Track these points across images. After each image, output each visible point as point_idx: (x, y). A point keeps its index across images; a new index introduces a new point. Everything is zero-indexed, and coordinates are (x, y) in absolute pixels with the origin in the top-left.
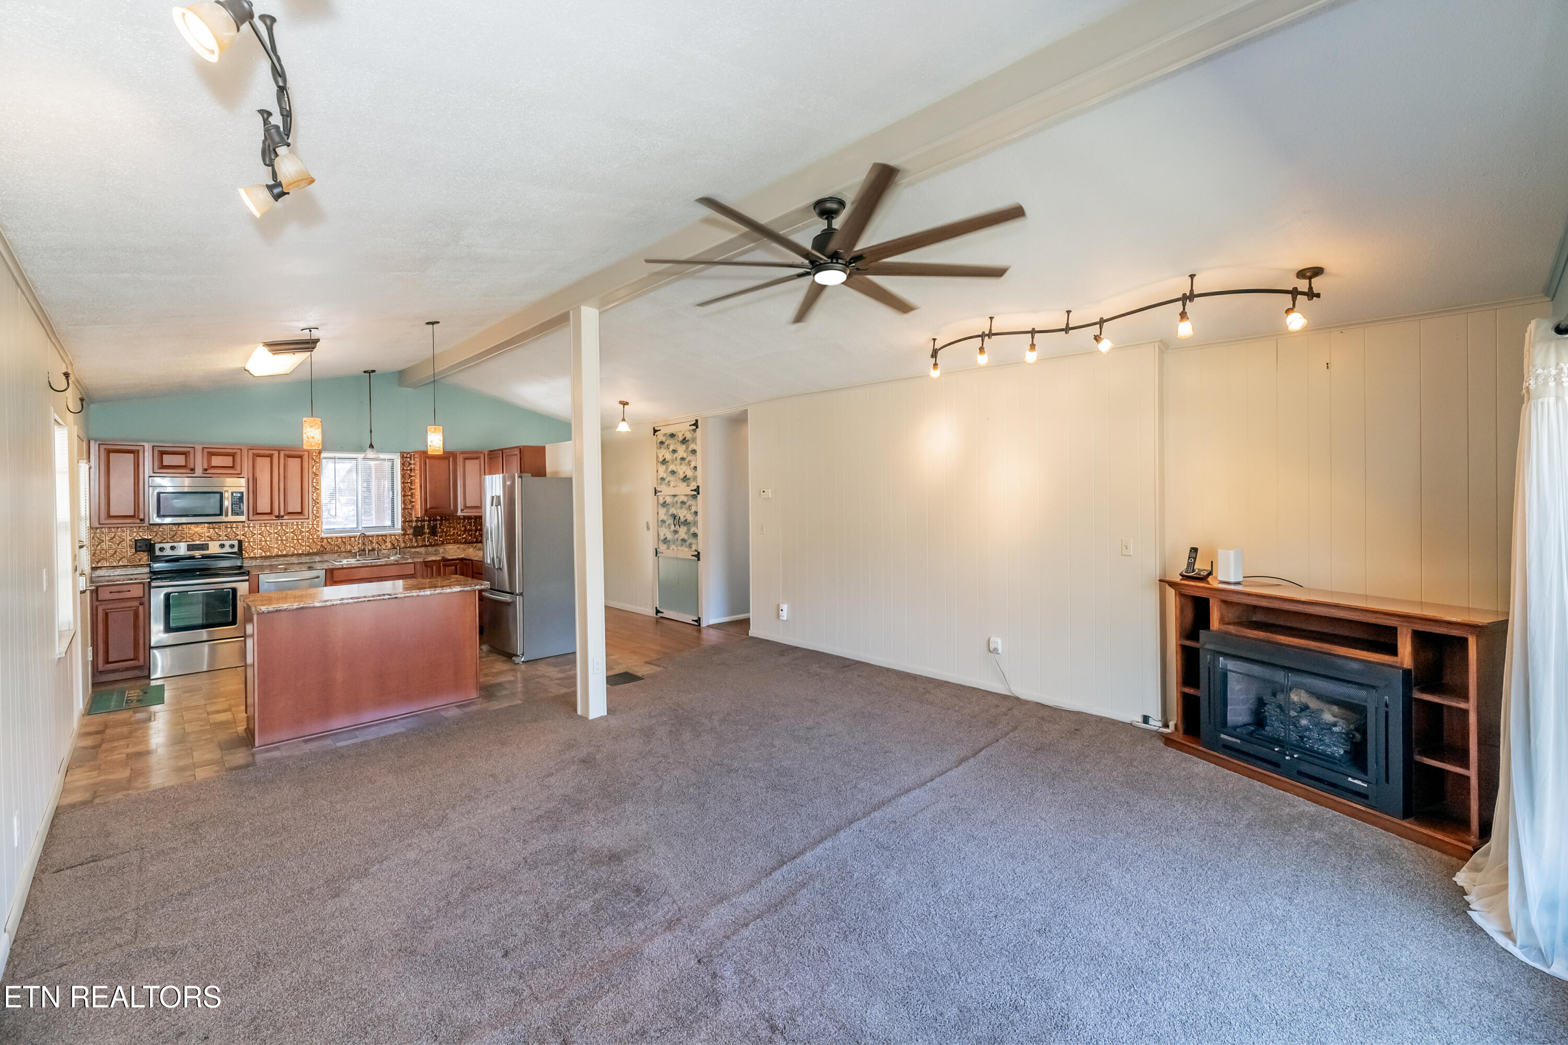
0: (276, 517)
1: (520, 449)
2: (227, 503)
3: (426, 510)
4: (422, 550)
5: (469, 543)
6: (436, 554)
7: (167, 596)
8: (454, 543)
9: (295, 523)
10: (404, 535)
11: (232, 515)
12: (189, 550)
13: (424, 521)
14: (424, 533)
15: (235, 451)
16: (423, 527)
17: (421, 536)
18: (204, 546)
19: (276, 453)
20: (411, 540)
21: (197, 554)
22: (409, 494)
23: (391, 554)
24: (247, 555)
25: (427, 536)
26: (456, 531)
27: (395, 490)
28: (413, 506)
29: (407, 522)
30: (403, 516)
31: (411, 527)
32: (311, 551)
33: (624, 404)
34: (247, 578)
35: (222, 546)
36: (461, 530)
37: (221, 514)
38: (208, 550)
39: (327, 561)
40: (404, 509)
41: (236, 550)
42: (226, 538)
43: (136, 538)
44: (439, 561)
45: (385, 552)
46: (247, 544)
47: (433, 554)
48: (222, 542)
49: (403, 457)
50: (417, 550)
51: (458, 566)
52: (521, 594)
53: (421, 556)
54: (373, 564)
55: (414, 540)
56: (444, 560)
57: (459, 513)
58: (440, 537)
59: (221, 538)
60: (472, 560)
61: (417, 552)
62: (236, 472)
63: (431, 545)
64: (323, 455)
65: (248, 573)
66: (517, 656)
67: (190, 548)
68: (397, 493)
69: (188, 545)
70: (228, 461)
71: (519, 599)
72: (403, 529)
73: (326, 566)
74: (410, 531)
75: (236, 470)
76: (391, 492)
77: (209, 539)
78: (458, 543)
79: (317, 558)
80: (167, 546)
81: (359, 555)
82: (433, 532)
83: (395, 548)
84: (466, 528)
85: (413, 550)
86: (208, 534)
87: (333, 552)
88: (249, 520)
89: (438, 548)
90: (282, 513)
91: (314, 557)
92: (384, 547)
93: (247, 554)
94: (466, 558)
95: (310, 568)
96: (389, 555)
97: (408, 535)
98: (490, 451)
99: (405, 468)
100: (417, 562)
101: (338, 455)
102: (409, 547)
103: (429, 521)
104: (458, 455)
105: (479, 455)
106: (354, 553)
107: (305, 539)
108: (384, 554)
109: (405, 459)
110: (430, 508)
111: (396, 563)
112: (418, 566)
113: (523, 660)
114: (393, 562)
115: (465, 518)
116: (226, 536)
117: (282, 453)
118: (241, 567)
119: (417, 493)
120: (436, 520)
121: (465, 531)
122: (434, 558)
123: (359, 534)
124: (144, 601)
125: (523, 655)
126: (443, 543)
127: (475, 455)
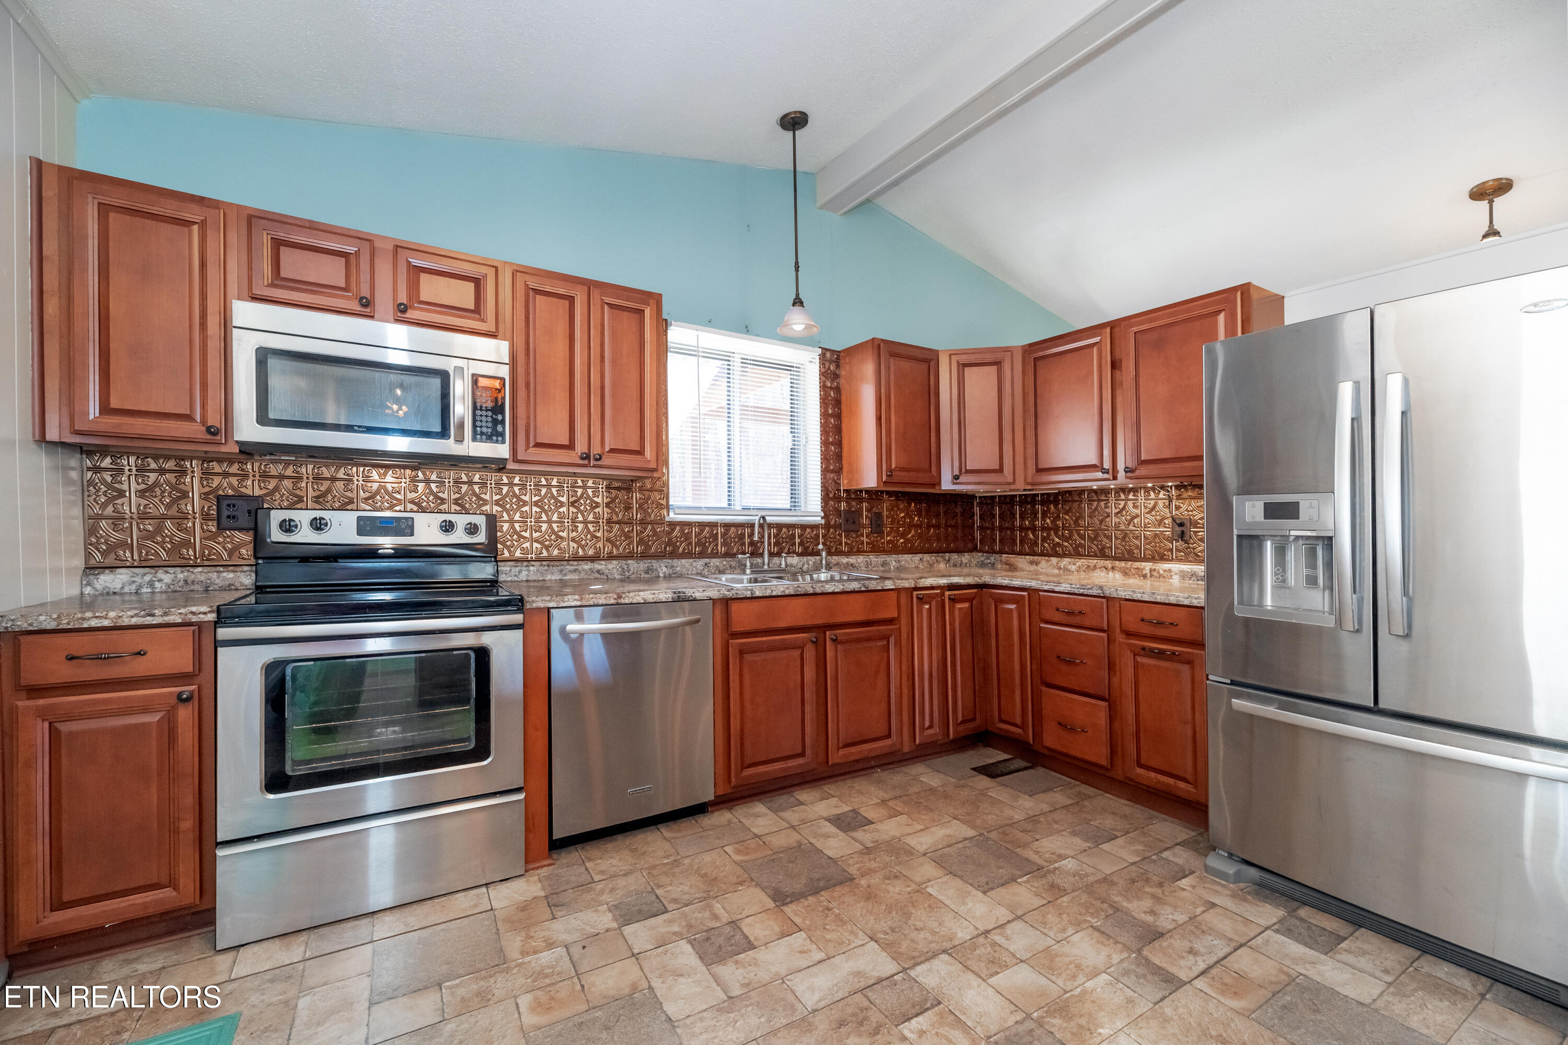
2: (461, 409)
11: (474, 439)
12: (360, 532)
15: (484, 270)
21: (386, 542)
24: (507, 554)
34: (518, 618)
35: (448, 527)
37: (444, 433)
38: (412, 534)
41: (481, 538)
42: (458, 508)
43: (221, 492)
46: (506, 526)
59: (444, 507)
65: (517, 603)
67: (365, 526)
69: (359, 518)
70: (463, 294)
75: (483, 321)
77: (415, 508)
80: (303, 517)
86: (413, 495)
93: (506, 551)
98: (1031, 345)
116: (456, 502)
118: (493, 583)
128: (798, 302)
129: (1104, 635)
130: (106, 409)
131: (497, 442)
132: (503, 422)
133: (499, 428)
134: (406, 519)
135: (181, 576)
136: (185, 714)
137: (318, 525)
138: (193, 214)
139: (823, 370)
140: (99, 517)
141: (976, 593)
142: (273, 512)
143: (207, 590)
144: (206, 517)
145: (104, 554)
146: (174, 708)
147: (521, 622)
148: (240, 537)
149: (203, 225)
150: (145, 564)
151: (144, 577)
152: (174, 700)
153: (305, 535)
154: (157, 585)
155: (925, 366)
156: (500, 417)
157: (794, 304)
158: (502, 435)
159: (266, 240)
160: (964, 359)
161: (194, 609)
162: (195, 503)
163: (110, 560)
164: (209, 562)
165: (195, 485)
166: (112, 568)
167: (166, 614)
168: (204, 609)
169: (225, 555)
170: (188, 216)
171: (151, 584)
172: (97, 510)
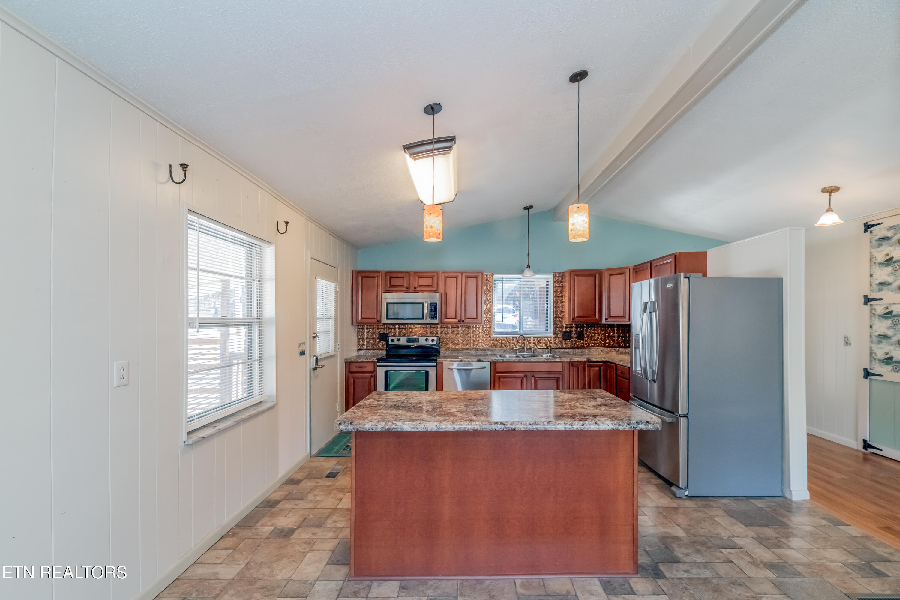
0: (459, 321)
1: (675, 256)
3: (574, 319)
4: (570, 351)
5: (612, 347)
6: (582, 355)
7: (387, 372)
8: (598, 346)
9: (475, 326)
10: (555, 338)
12: (408, 342)
13: (572, 327)
14: (572, 337)
15: (433, 274)
16: (571, 332)
17: (569, 339)
18: (417, 340)
19: (460, 275)
20: (561, 342)
22: (561, 305)
23: (545, 352)
25: (574, 339)
26: (600, 337)
27: (549, 303)
28: (563, 316)
29: (558, 328)
30: (555, 323)
31: (561, 332)
32: (485, 346)
33: (830, 191)
34: (435, 364)
36: (604, 336)
39: (495, 355)
40: (555, 318)
44: (585, 362)
45: (540, 350)
47: (579, 355)
48: (427, 337)
49: (555, 276)
50: (566, 350)
51: (602, 368)
52: (686, 416)
53: (568, 356)
54: (528, 361)
55: (563, 343)
56: (589, 361)
57: (604, 322)
58: (586, 341)
60: (616, 365)
61: (566, 352)
62: (434, 289)
63: (578, 347)
64: (495, 277)
66: (678, 487)
67: (409, 340)
68: (551, 305)
69: (407, 338)
71: (683, 422)
72: (555, 333)
73: (494, 359)
74: (560, 335)
75: (434, 288)
76: (546, 305)
78: (601, 346)
79: (489, 353)
80: (395, 338)
81: (519, 352)
82: (580, 336)
83: (548, 348)
84: (609, 334)
85: (563, 350)
87: (501, 348)
88: (441, 323)
89: (584, 350)
90: (463, 319)
91: (487, 351)
92: (539, 347)
94: (610, 361)
95: (479, 360)
96: (543, 353)
97: (559, 338)
99: (557, 285)
100: (564, 361)
101: (505, 277)
102: (559, 348)
103: (577, 328)
104: (604, 272)
105: (623, 271)
106: (515, 350)
107: (481, 338)
108: (539, 352)
109: (557, 278)
110: (577, 317)
111: (547, 362)
112: (566, 365)
113: (687, 493)
114: (543, 360)
115: (609, 326)
117: (464, 275)
119: (567, 304)
120: (583, 327)
121: (608, 337)
122: (579, 359)
123: (519, 335)
124: (374, 374)
125: (687, 487)
126: (588, 346)
127: (620, 272)
128: (529, 267)
129: (628, 381)
130: (362, 318)
131: (435, 319)
132: (437, 314)
133: (436, 316)
134: (417, 338)
135: (373, 352)
136: (372, 379)
137: (398, 340)
138: (375, 275)
139: (555, 281)
140: (360, 339)
141: (603, 364)
142: (390, 337)
143: (377, 355)
144: (378, 338)
145: (361, 347)
146: (371, 378)
147: (436, 365)
148: (384, 343)
149: (378, 277)
150: (368, 349)
151: (367, 352)
152: (370, 377)
153: (396, 343)
154: (369, 353)
155: (593, 278)
156: (436, 313)
157: (527, 268)
158: (436, 317)
159: (388, 277)
160: (611, 272)
161: (374, 359)
162: (376, 336)
163: (362, 348)
164: (378, 349)
165: (376, 330)
166: (362, 350)
167: (370, 360)
168: (376, 359)
169: (381, 347)
170: (375, 276)
171: (368, 353)
172: (360, 337)
